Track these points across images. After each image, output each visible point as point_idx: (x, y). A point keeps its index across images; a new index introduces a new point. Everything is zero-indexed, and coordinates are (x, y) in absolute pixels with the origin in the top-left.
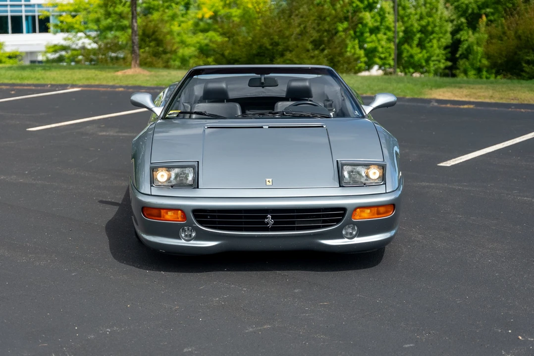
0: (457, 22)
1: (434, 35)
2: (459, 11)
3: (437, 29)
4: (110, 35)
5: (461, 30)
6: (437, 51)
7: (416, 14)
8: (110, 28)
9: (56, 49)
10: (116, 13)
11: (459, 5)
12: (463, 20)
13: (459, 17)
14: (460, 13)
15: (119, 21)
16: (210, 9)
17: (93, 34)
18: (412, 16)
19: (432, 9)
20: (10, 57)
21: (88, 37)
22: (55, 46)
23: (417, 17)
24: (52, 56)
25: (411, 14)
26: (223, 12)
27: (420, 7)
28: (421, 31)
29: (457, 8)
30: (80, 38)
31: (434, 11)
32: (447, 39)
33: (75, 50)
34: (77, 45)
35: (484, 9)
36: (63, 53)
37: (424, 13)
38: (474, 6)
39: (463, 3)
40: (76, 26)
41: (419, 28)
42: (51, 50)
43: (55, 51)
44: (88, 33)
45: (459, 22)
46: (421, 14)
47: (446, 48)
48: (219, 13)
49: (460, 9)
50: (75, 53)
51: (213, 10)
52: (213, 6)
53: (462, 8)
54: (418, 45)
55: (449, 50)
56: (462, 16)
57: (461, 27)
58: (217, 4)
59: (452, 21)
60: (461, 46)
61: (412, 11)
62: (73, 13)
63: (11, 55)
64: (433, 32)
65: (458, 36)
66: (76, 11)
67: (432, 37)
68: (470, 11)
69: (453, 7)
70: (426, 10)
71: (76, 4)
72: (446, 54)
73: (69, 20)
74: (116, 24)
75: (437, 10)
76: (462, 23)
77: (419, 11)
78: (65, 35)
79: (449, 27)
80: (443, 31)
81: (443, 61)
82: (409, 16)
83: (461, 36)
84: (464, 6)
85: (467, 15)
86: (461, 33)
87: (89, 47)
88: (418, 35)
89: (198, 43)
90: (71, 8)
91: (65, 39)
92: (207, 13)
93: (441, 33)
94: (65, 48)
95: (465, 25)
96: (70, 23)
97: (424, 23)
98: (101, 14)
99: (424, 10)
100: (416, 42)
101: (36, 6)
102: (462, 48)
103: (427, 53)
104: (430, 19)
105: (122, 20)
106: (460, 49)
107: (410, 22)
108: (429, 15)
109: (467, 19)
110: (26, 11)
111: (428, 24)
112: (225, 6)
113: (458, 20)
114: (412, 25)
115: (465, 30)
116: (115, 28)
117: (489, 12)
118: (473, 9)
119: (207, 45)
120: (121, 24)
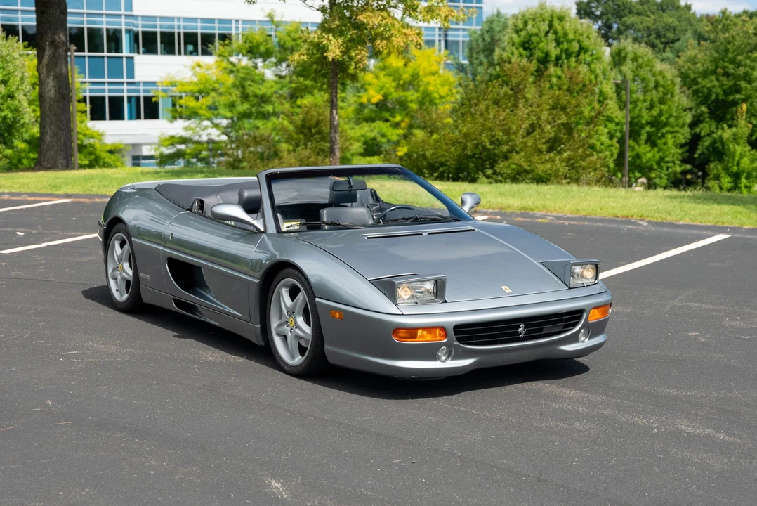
0: (696, 111)
1: (668, 128)
2: (698, 97)
3: (672, 120)
4: (247, 124)
5: (701, 122)
6: (673, 150)
7: (645, 101)
8: (246, 115)
9: (173, 140)
10: (256, 96)
11: (698, 89)
12: (704, 109)
13: (698, 105)
14: (700, 99)
15: (259, 105)
16: (379, 92)
17: (225, 122)
18: (639, 103)
19: (665, 94)
20: (111, 152)
21: (216, 126)
22: (172, 137)
23: (647, 104)
24: (167, 151)
25: (638, 100)
26: (395, 95)
27: (651, 91)
28: (651, 124)
29: (696, 93)
30: (206, 128)
31: (669, 96)
32: (684, 134)
33: (198, 142)
34: (200, 136)
35: (733, 95)
36: (183, 147)
37: (656, 99)
38: (719, 90)
39: (704, 87)
40: (201, 112)
41: (649, 119)
42: (167, 143)
43: (172, 144)
44: (217, 121)
45: (699, 111)
46: (652, 100)
47: (682, 146)
48: (390, 97)
49: (700, 95)
50: (200, 147)
51: (382, 92)
52: (382, 88)
53: (703, 92)
54: (646, 142)
55: (687, 148)
56: (702, 103)
57: (702, 118)
58: (387, 86)
59: (690, 109)
60: (700, 143)
61: (640, 96)
62: (197, 95)
63: (113, 148)
64: (666, 124)
65: (697, 130)
66: (200, 92)
67: (664, 131)
68: (713, 98)
69: (691, 91)
70: (659, 96)
71: (201, 84)
72: (683, 153)
73: (192, 103)
74: (256, 110)
75: (672, 95)
76: (702, 113)
77: (649, 98)
78: (187, 123)
79: (688, 118)
80: (680, 124)
81: (678, 162)
82: (635, 103)
83: (702, 129)
84: (705, 90)
85: (709, 102)
86: (701, 126)
87: (217, 139)
88: (648, 129)
89: (363, 136)
90: (195, 89)
91: (186, 129)
92: (374, 97)
93: (677, 125)
94: (184, 141)
95: (707, 115)
96: (193, 108)
97: (655, 112)
98: (237, 97)
99: (655, 95)
100: (644, 137)
101: (142, 84)
102: (702, 146)
103: (658, 152)
104: (664, 107)
105: (263, 105)
106: (700, 147)
107: (637, 111)
108: (662, 101)
109: (709, 108)
110: (129, 91)
111: (661, 114)
112: (398, 87)
113: (697, 109)
114: (640, 116)
115: (706, 122)
116: (254, 114)
117: (739, 99)
118: (717, 95)
119: (374, 139)
120: (262, 110)
